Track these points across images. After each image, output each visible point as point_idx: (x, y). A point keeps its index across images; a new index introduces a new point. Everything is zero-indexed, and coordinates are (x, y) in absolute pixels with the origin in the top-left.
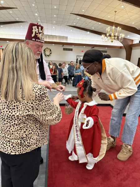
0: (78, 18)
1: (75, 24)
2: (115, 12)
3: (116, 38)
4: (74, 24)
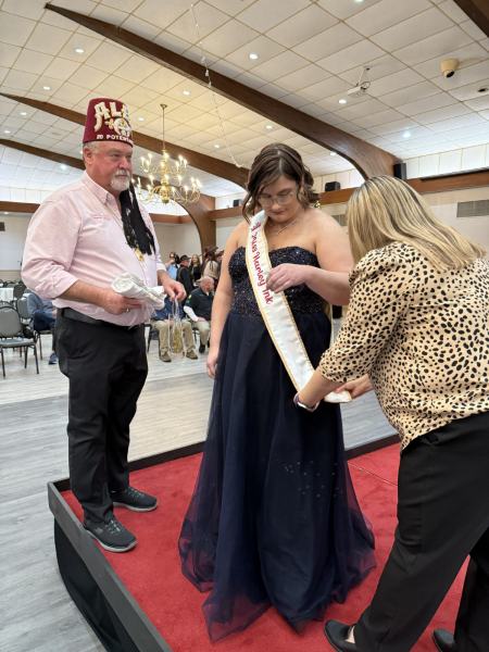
0: (24, 114)
1: (7, 132)
2: (164, 106)
3: (173, 189)
4: (7, 134)
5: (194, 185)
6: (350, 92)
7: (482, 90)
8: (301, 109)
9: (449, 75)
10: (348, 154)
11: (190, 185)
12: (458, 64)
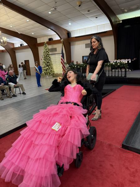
5: (4, 40)
6: (51, 9)
7: (89, 11)
8: (37, 15)
9: (79, 6)
10: (53, 29)
11: (3, 39)
12: (81, 2)
